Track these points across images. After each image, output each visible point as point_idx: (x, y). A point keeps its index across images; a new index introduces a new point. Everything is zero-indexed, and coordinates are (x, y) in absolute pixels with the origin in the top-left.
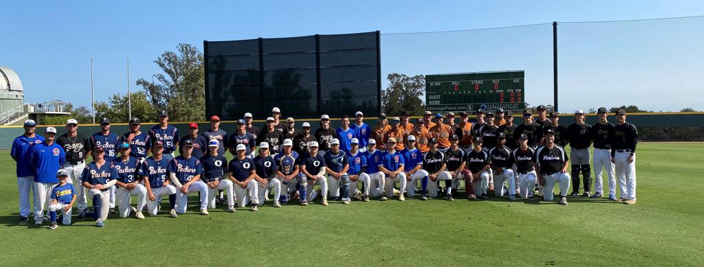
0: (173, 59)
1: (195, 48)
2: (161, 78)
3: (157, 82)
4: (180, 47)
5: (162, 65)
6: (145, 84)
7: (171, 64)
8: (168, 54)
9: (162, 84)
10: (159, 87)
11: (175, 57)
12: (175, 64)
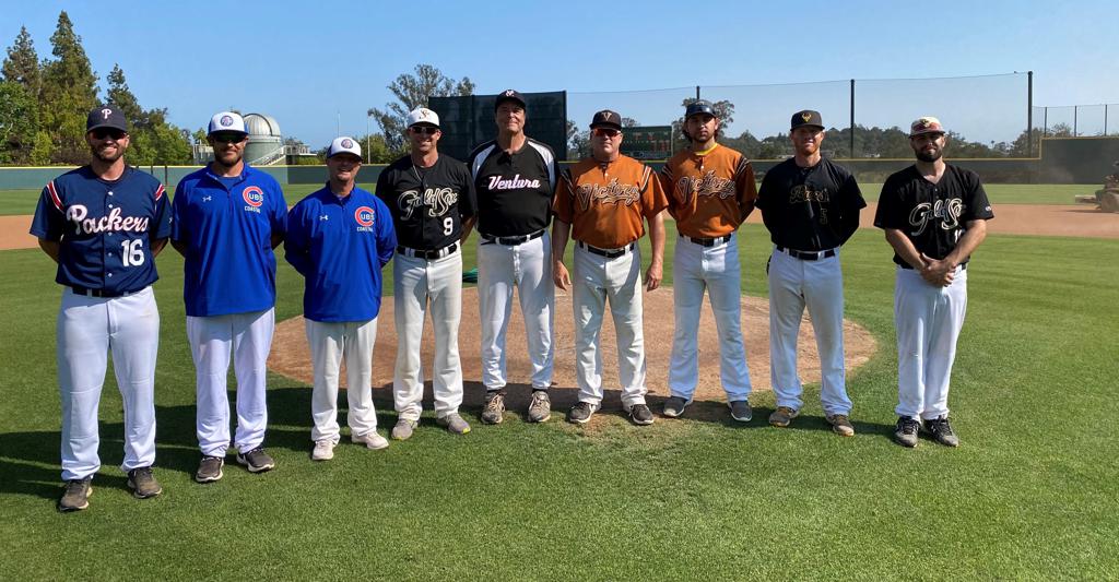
0: (409, 84)
1: (437, 70)
2: (395, 107)
3: (392, 113)
4: (418, 69)
5: (396, 92)
6: (377, 114)
7: (408, 91)
8: (404, 78)
9: (396, 114)
10: (393, 118)
11: (413, 81)
12: (413, 90)
